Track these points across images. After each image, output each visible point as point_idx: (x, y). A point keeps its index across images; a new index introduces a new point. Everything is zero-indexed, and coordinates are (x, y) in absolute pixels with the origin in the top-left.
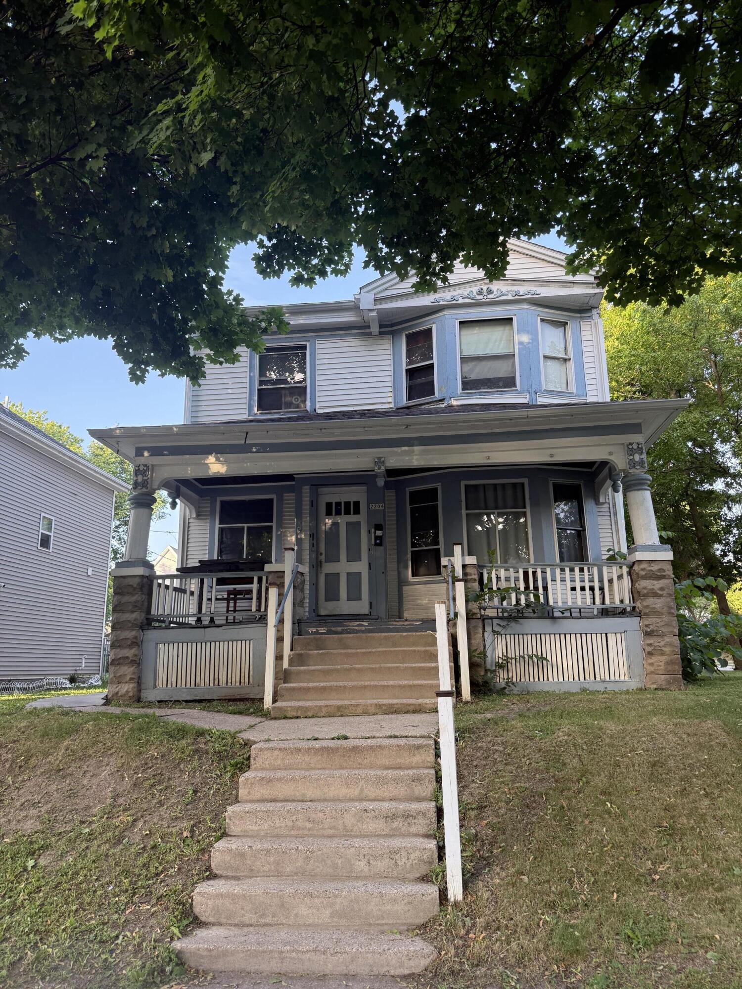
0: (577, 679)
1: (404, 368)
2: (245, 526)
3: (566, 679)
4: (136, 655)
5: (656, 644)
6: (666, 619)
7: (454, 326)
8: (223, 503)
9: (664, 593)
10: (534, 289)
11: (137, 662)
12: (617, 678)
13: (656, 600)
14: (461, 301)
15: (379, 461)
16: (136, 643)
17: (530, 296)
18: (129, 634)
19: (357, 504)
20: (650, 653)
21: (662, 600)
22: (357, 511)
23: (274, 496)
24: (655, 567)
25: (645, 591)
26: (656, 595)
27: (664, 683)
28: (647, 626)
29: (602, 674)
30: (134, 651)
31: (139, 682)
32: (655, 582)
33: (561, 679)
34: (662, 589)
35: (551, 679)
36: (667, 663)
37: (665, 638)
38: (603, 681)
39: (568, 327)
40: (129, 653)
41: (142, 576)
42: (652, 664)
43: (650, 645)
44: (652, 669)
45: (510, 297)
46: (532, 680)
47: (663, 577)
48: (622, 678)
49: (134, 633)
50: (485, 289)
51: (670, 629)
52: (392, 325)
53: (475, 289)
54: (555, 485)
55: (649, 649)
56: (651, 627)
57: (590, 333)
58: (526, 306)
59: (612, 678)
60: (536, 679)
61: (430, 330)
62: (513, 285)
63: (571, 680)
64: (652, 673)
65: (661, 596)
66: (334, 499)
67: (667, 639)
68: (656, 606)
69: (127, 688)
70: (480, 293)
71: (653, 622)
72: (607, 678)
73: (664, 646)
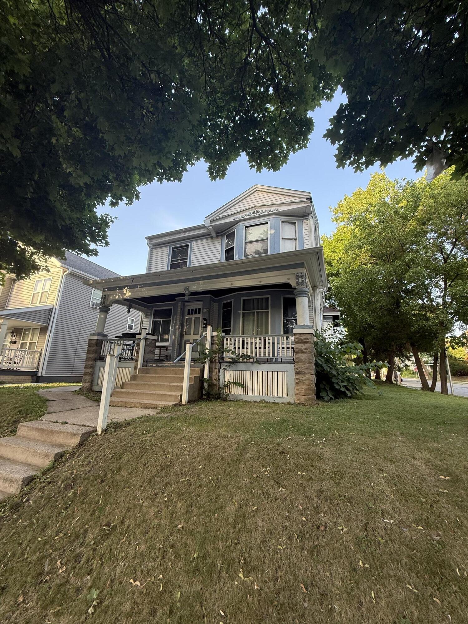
0: (261, 394)
1: (225, 249)
2: (161, 320)
3: (256, 394)
4: (91, 372)
5: (301, 379)
6: (307, 365)
7: (243, 229)
8: (155, 311)
9: (307, 351)
10: (277, 208)
11: (92, 374)
12: (281, 396)
13: (302, 355)
14: (246, 217)
15: (187, 288)
16: (93, 367)
17: (275, 211)
18: (90, 363)
19: (200, 309)
20: (297, 383)
21: (306, 355)
22: (199, 313)
23: (172, 307)
24: (303, 337)
25: (297, 350)
26: (302, 352)
27: (304, 400)
28: (297, 368)
29: (274, 393)
30: (91, 370)
31: (92, 382)
32: (302, 345)
33: (253, 394)
34: (306, 349)
35: (249, 394)
36: (306, 389)
37: (306, 375)
38: (273, 397)
39: (296, 224)
40: (89, 370)
41: (97, 340)
42: (298, 390)
43: (297, 379)
44: (298, 392)
45: (266, 213)
46: (240, 394)
47: (307, 342)
48: (284, 396)
49: (92, 362)
50: (256, 211)
51: (309, 371)
52: (222, 232)
53: (252, 212)
54: (284, 298)
55: (297, 381)
56: (299, 369)
57: (307, 226)
58: (274, 216)
59: (279, 396)
60: (242, 394)
61: (234, 231)
62: (268, 207)
63: (258, 395)
64: (298, 394)
65: (305, 353)
66: (191, 308)
67: (307, 376)
68: (303, 358)
69: (87, 385)
70: (253, 213)
71: (300, 366)
72: (276, 395)
73: (305, 380)
